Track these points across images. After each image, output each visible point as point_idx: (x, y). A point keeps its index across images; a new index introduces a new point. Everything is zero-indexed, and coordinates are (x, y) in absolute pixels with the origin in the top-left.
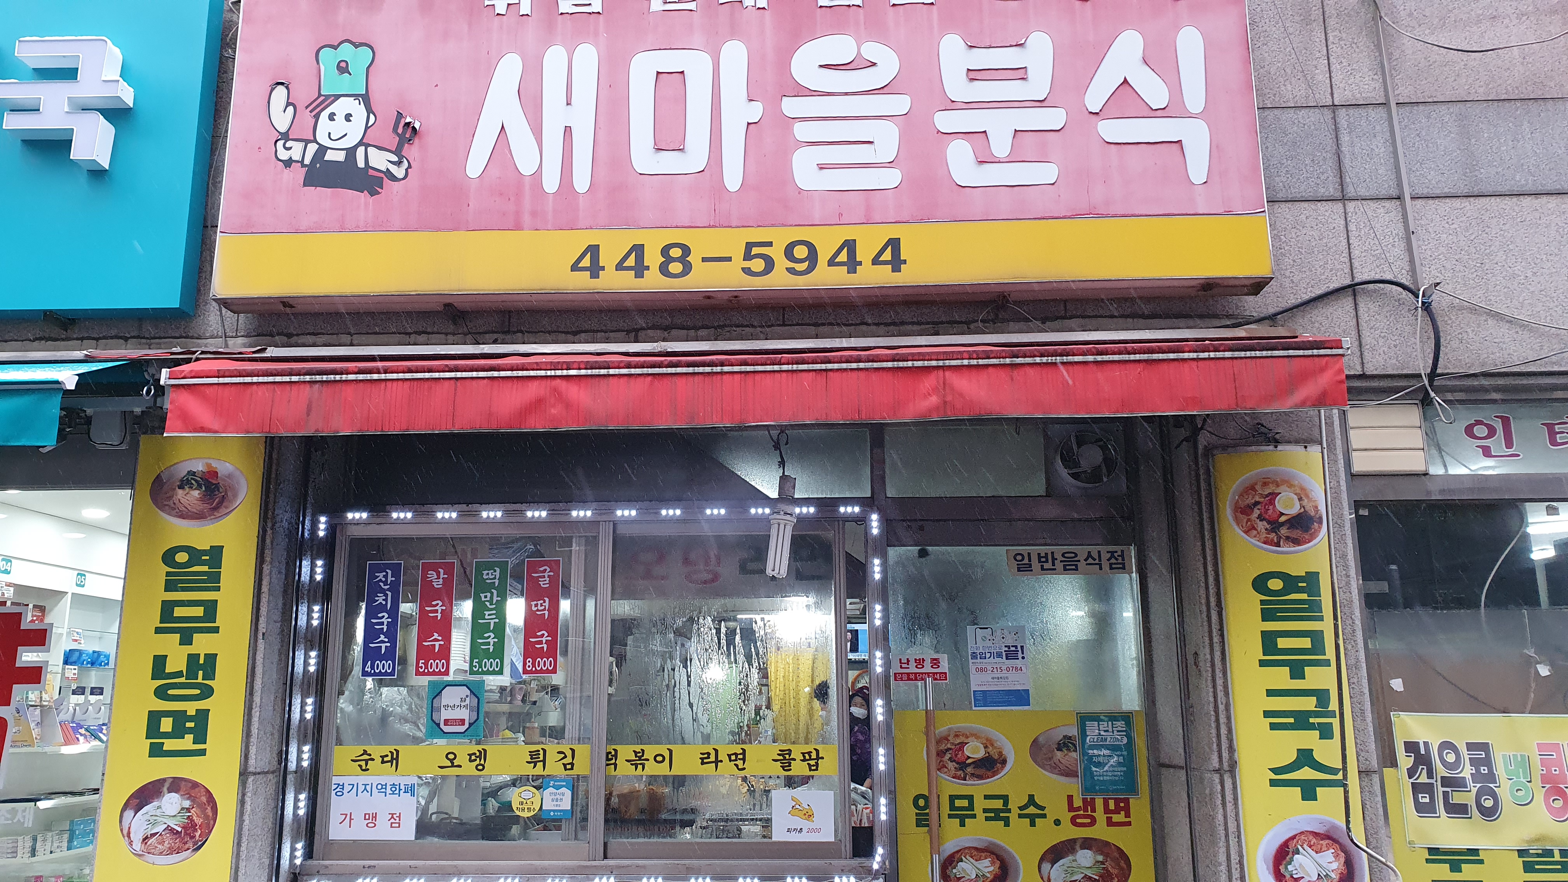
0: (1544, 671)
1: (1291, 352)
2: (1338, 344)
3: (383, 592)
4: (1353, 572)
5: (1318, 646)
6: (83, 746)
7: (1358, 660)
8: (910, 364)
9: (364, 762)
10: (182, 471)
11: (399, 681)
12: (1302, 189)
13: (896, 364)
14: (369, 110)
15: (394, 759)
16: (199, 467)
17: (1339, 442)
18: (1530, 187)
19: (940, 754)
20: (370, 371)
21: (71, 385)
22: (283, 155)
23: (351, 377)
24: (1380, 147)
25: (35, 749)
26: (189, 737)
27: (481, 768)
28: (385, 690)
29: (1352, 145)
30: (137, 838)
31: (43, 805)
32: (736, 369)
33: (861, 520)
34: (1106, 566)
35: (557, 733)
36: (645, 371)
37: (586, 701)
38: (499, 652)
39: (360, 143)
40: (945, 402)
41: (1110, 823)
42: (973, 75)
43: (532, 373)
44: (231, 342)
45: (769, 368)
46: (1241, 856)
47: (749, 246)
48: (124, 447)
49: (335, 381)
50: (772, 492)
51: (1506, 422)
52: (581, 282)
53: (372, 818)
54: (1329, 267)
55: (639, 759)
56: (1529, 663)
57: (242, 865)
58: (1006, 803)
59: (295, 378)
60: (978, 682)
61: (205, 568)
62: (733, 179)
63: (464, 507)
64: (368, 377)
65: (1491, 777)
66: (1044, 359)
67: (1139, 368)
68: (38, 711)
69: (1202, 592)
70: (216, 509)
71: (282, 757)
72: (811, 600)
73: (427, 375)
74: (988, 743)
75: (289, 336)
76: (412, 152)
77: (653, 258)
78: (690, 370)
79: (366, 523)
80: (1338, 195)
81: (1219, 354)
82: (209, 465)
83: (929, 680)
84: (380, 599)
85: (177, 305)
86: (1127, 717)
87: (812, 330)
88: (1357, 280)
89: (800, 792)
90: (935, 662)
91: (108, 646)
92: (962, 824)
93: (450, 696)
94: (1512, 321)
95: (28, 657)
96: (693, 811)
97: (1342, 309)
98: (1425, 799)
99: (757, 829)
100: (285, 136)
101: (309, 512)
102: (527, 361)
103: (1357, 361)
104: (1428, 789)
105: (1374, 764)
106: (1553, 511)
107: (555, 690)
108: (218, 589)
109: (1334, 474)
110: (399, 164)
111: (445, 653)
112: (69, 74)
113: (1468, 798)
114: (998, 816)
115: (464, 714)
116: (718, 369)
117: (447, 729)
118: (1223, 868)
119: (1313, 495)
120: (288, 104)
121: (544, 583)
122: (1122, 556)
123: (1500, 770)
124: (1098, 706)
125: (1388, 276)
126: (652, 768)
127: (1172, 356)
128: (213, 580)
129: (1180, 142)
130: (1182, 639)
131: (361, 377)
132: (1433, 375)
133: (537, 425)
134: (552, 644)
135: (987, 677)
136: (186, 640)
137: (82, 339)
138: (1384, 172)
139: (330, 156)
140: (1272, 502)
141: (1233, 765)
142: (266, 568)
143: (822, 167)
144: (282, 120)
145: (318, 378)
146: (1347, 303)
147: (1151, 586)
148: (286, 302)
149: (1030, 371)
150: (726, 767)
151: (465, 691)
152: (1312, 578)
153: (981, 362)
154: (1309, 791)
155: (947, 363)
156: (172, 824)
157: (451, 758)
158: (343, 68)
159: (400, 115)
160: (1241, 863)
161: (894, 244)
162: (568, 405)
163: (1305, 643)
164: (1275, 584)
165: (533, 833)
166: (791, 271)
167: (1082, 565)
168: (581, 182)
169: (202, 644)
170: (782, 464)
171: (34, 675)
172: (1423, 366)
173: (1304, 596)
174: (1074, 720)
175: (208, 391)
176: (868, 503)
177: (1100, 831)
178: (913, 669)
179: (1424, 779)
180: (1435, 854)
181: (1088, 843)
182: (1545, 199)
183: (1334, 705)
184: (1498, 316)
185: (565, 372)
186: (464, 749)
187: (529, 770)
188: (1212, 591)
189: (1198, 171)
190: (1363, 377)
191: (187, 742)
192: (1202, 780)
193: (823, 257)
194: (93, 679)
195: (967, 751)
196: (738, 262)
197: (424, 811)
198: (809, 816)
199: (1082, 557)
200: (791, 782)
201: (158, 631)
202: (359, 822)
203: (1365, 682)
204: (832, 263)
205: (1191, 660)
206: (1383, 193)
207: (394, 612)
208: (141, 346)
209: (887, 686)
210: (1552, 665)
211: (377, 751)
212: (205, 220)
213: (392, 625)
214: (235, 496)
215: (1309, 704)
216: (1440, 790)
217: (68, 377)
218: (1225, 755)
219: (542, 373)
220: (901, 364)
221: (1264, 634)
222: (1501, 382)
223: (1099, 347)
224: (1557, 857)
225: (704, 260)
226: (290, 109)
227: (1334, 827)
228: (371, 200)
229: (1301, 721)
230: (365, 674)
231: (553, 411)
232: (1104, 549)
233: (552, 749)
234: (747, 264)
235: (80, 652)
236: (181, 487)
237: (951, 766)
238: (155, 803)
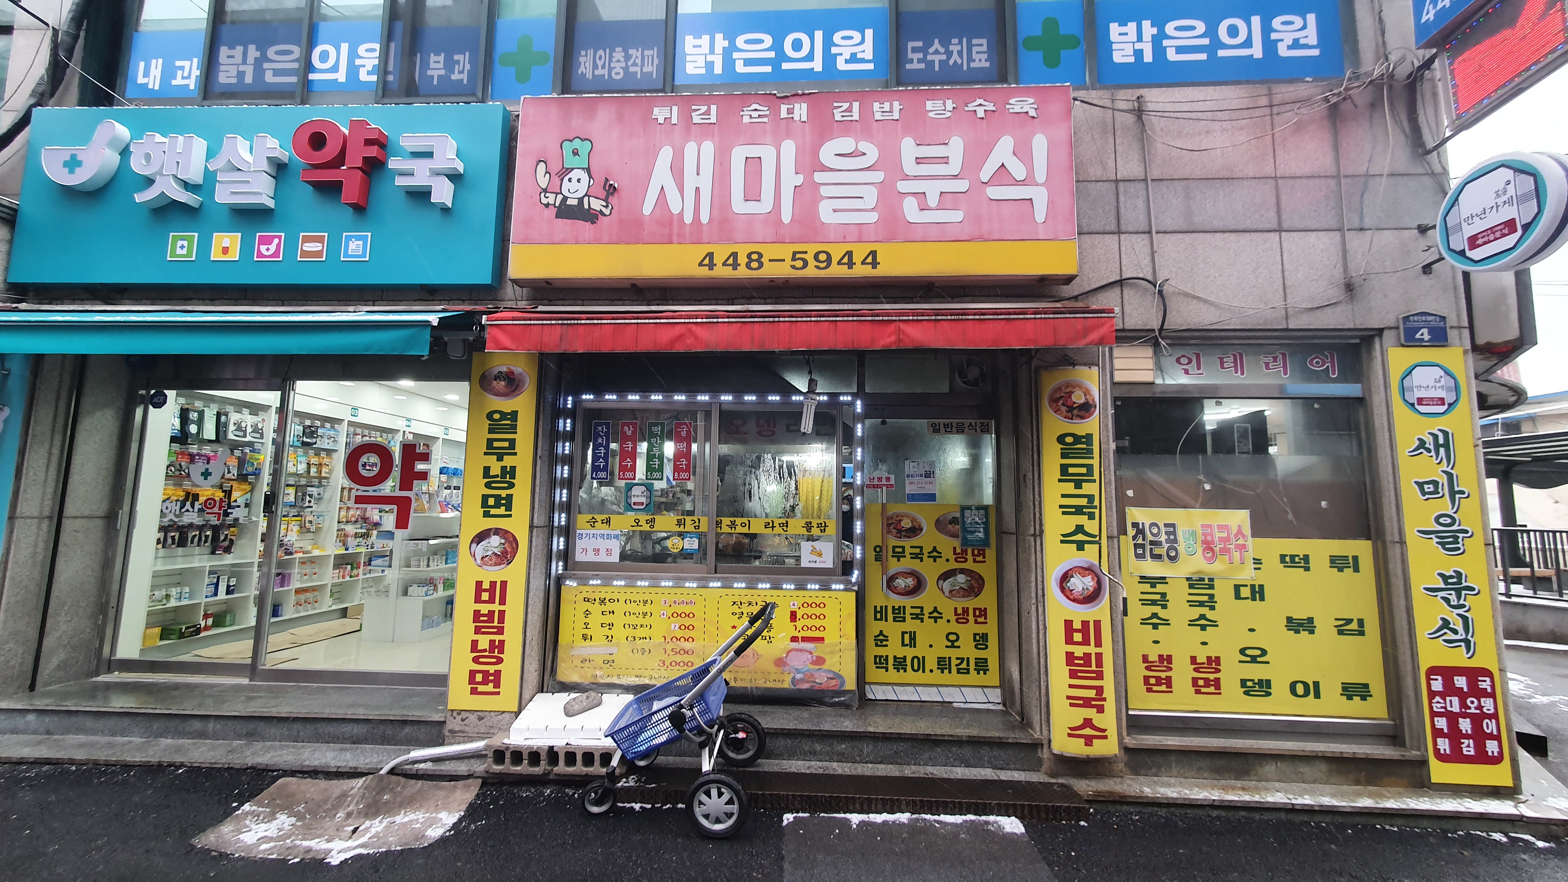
0: (1207, 487)
1: (1086, 315)
2: (1111, 311)
3: (601, 437)
4: (1111, 435)
5: (1090, 472)
6: (450, 514)
7: (1110, 480)
8: (881, 318)
9: (593, 523)
10: (495, 371)
11: (610, 483)
12: (1096, 227)
13: (873, 318)
14: (590, 177)
15: (608, 521)
16: (504, 369)
17: (1108, 366)
18: (1221, 228)
19: (889, 525)
20: (593, 319)
21: (435, 324)
22: (544, 201)
23: (583, 322)
24: (1141, 204)
25: (427, 514)
26: (503, 508)
27: (652, 527)
28: (603, 488)
29: (1126, 202)
30: (478, 557)
31: (431, 542)
32: (787, 319)
33: (852, 404)
34: (979, 430)
35: (691, 513)
36: (738, 320)
37: (705, 498)
38: (661, 469)
39: (586, 195)
40: (899, 340)
41: (975, 561)
42: (918, 161)
43: (677, 321)
44: (519, 303)
45: (804, 319)
46: (1043, 578)
47: (795, 253)
48: (464, 358)
49: (574, 324)
50: (804, 389)
51: (1198, 356)
52: (704, 272)
53: (597, 551)
54: (1109, 269)
55: (733, 525)
56: (1200, 483)
57: (532, 572)
58: (921, 550)
59: (553, 322)
60: (909, 489)
61: (509, 422)
62: (786, 216)
63: (641, 394)
64: (592, 322)
65: (1175, 541)
66: (953, 317)
67: (1003, 323)
68: (427, 496)
69: (1030, 444)
70: (514, 391)
71: (551, 519)
72: (824, 446)
73: (623, 321)
74: (913, 520)
75: (550, 300)
76: (614, 200)
77: (742, 260)
78: (762, 320)
79: (592, 401)
80: (1116, 230)
81: (1047, 316)
82: (509, 369)
83: (884, 488)
84: (600, 440)
85: (490, 283)
86: (986, 508)
87: (827, 300)
88: (1124, 277)
89: (816, 544)
90: (888, 479)
91: (461, 466)
92: (899, 560)
93: (636, 491)
94: (1206, 301)
95: (420, 467)
96: (760, 552)
97: (1115, 293)
98: (1140, 551)
99: (792, 561)
100: (545, 191)
101: (562, 394)
102: (675, 314)
103: (1121, 322)
104: (1142, 546)
105: (1115, 533)
106: (1219, 404)
107: (689, 493)
108: (516, 433)
109: (1104, 382)
110: (607, 207)
111: (633, 469)
112: (429, 155)
113: (1162, 551)
114: (917, 556)
115: (643, 500)
116: (777, 319)
117: (635, 507)
118: (1033, 584)
119: (1092, 393)
120: (546, 173)
121: (684, 434)
122: (988, 425)
123: (1180, 538)
124: (971, 502)
125: (1141, 276)
126: (740, 529)
127: (1021, 316)
128: (513, 428)
129: (1031, 199)
130: (1018, 467)
131: (588, 322)
132: (1161, 329)
133: (679, 348)
134: (688, 466)
135: (914, 487)
136: (500, 458)
137: (441, 300)
138: (1142, 218)
139: (569, 202)
140: (1070, 397)
141: (1042, 532)
142: (541, 423)
143: (835, 211)
144: (543, 182)
145: (565, 322)
146: (1117, 290)
147: (1003, 441)
148: (548, 282)
149: (943, 323)
150: (778, 530)
151: (643, 488)
152: (1089, 437)
153: (919, 318)
154: (1080, 546)
155: (901, 318)
156: (496, 551)
157: (637, 522)
158: (575, 153)
159: (607, 180)
160: (1043, 581)
161: (873, 253)
162: (696, 337)
163: (1084, 470)
164: (1069, 440)
165: (678, 560)
166: (817, 267)
167: (966, 430)
168: (705, 218)
169: (508, 461)
170: (810, 372)
171: (424, 476)
172: (1155, 325)
173: (1084, 446)
174: (958, 509)
175: (509, 328)
176: (855, 396)
177: (970, 565)
178: (876, 482)
179: (1140, 541)
180: (1143, 579)
181: (962, 571)
182: (1227, 235)
183: (1096, 503)
184: (1198, 298)
185: (695, 320)
186: (643, 518)
187: (677, 529)
188: (1035, 443)
189: (1040, 215)
190: (1123, 330)
191: (502, 511)
192: (1024, 540)
193: (835, 261)
194: (455, 482)
195: (902, 524)
196: (789, 262)
197: (624, 547)
198: (820, 555)
199: (966, 425)
200: (811, 539)
201: (485, 454)
202: (591, 553)
203: (1113, 492)
204: (839, 263)
205: (1021, 478)
206: (1141, 230)
207: (607, 447)
208: (471, 304)
209: (863, 491)
210: (1212, 485)
211: (599, 517)
212: (504, 236)
213: (607, 454)
214: (524, 386)
215: (1083, 502)
216: (1148, 547)
217: (434, 319)
218: (1038, 527)
219: (683, 321)
220: (876, 318)
221: (1061, 465)
222: (1197, 334)
223: (982, 312)
224: (1206, 582)
225: (770, 260)
226: (548, 175)
227: (1093, 564)
228: (592, 226)
229: (1079, 510)
230: (593, 478)
231: (688, 341)
232: (978, 421)
233: (688, 519)
234: (793, 263)
235: (448, 468)
236: (495, 380)
237: (894, 531)
238: (487, 541)
